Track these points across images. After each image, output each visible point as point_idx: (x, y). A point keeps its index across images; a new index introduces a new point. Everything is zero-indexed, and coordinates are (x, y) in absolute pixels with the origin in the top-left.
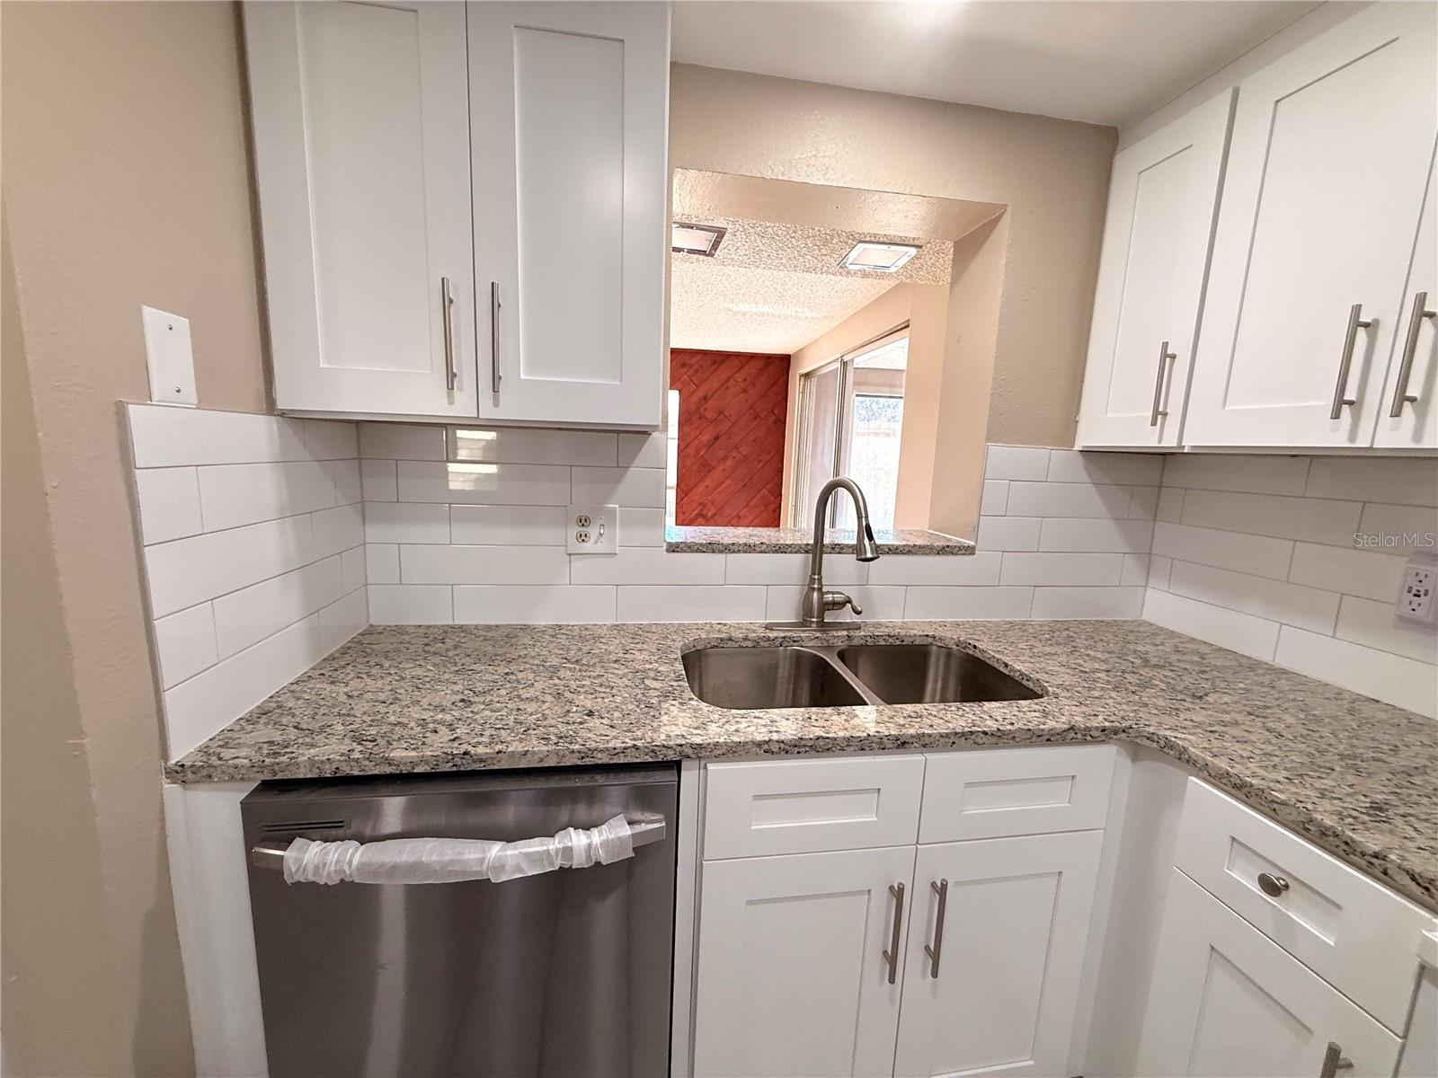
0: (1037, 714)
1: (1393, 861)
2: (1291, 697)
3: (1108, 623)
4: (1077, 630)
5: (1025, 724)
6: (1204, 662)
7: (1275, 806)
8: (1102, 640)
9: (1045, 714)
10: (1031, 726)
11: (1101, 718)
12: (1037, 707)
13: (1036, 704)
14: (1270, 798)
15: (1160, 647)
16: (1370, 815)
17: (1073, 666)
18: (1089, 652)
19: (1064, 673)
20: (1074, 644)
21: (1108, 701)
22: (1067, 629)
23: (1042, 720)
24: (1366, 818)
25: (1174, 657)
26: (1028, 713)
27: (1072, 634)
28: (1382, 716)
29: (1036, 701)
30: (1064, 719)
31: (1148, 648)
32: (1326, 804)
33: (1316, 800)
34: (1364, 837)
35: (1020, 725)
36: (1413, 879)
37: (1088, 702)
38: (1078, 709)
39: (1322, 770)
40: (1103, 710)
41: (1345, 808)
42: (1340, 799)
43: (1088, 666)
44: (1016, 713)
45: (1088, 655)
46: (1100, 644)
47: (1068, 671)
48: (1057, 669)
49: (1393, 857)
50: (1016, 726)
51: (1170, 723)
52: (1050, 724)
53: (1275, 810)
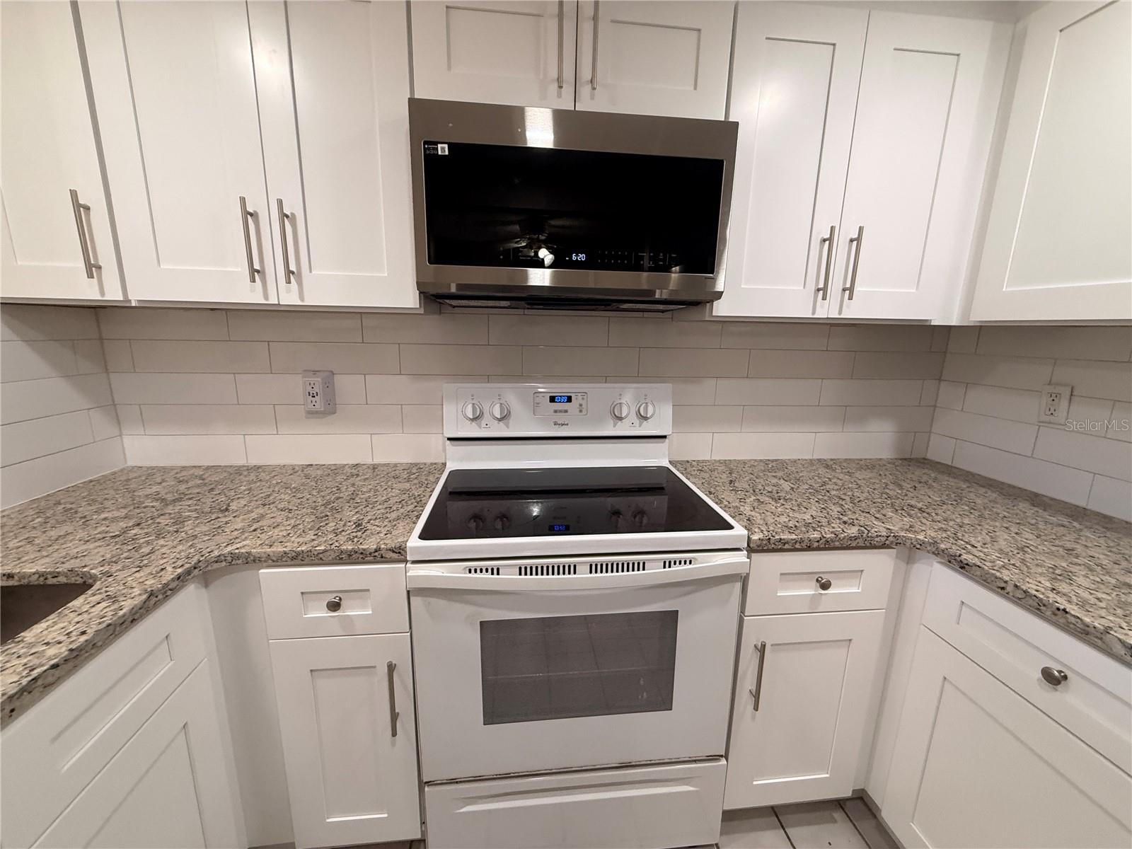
0: (104, 604)
1: (383, 548)
2: (274, 482)
3: (98, 481)
4: (72, 500)
5: (100, 623)
6: (206, 481)
7: (321, 556)
8: (106, 499)
9: (113, 599)
10: (107, 620)
11: (169, 569)
12: (98, 598)
13: (94, 595)
14: (316, 553)
15: (163, 484)
16: (359, 531)
17: (100, 536)
18: (103, 516)
19: (96, 548)
20: (79, 515)
21: (164, 550)
22: (59, 503)
23: (116, 606)
24: (359, 534)
25: (182, 487)
26: (93, 610)
27: (69, 506)
28: (319, 472)
29: (90, 592)
30: (137, 591)
31: (155, 489)
32: (342, 538)
33: (336, 538)
34: (367, 545)
35: (95, 628)
36: (394, 552)
37: (146, 562)
38: (142, 574)
39: (324, 519)
40: (165, 561)
41: (349, 534)
42: (343, 531)
43: (115, 529)
44: (77, 619)
45: (105, 519)
46: (108, 503)
47: (97, 544)
48: (85, 547)
49: (383, 546)
50: (91, 632)
51: (224, 541)
52: (127, 605)
53: (321, 559)
